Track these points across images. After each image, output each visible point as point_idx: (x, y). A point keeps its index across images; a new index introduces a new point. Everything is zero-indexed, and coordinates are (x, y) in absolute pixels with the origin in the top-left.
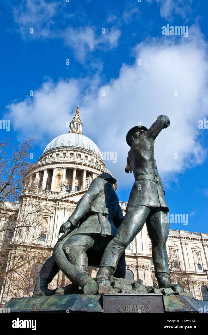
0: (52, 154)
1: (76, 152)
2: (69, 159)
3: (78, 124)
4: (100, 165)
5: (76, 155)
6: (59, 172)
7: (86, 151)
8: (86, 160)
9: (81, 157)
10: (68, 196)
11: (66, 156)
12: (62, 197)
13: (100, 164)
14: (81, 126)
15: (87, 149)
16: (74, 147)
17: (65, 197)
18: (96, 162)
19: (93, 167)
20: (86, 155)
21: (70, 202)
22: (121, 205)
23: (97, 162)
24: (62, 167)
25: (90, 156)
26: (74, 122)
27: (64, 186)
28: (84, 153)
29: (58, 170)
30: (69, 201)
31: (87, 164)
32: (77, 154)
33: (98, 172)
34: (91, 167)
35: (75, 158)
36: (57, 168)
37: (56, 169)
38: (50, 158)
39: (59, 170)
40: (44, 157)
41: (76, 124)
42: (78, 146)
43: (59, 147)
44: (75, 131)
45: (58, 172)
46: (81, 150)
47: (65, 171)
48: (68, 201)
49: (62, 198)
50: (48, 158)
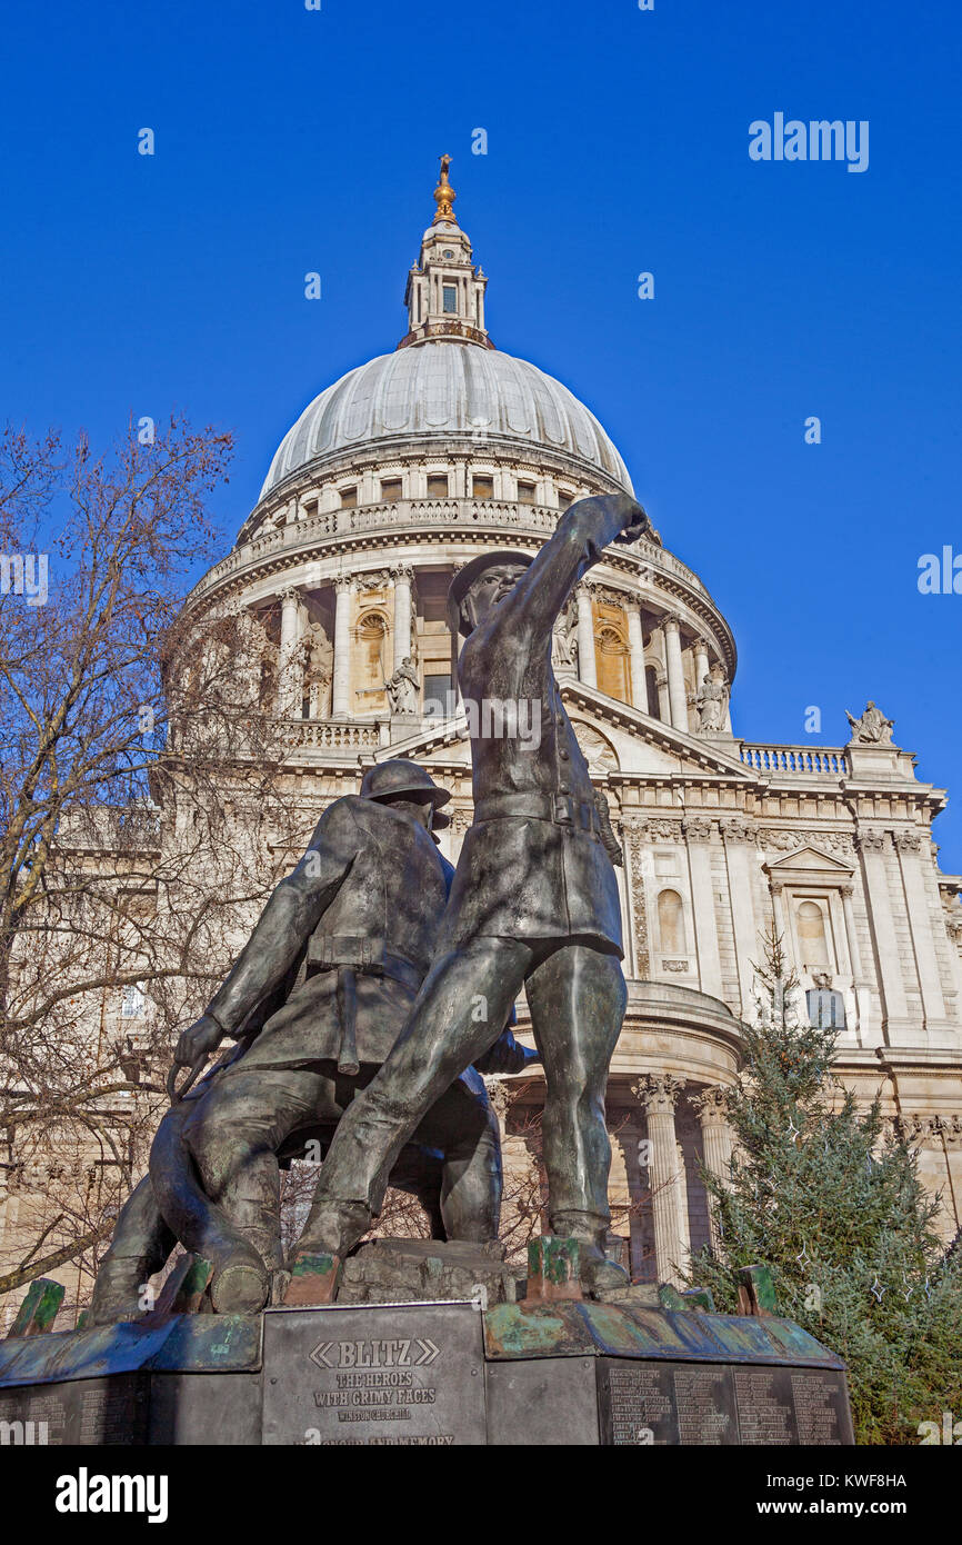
0: (314, 493)
1: (461, 465)
2: (422, 511)
3: (456, 280)
5: (466, 486)
6: (375, 601)
7: (520, 449)
8: (525, 511)
9: (497, 496)
10: (440, 743)
11: (406, 495)
14: (478, 292)
15: (527, 437)
16: (446, 433)
20: (523, 474)
22: (767, 765)
24: (388, 569)
25: (548, 477)
26: (433, 270)
27: (410, 681)
28: (514, 468)
29: (367, 591)
32: (470, 476)
33: (608, 576)
35: (461, 503)
36: (354, 575)
37: (354, 588)
38: (308, 523)
39: (367, 586)
41: (446, 279)
42: (472, 429)
43: (358, 444)
44: (444, 329)
45: (365, 601)
46: (492, 449)
47: (403, 590)
50: (296, 518)
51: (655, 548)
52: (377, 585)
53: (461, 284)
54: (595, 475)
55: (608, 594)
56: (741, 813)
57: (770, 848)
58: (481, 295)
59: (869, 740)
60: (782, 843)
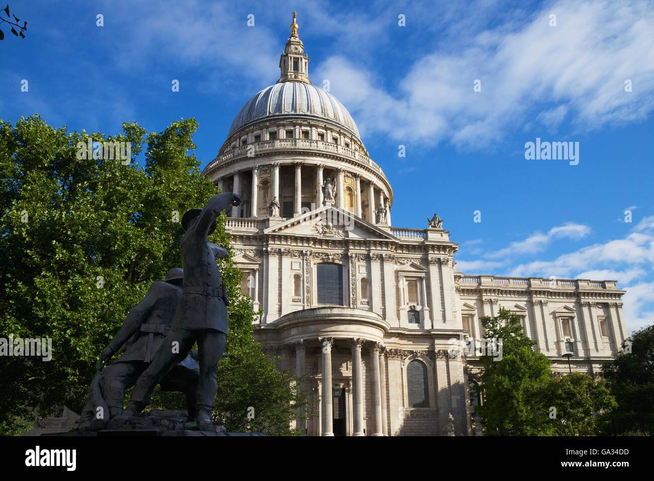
0: (245, 137)
1: (297, 127)
2: (283, 143)
3: (298, 58)
4: (352, 152)
5: (300, 134)
6: (266, 176)
7: (319, 121)
10: (286, 227)
11: (277, 137)
12: (274, 229)
13: (353, 148)
14: (306, 63)
15: (321, 116)
16: (293, 115)
17: (280, 229)
18: (343, 144)
19: (337, 157)
20: (320, 130)
21: (291, 239)
22: (400, 235)
23: (347, 145)
24: (271, 164)
25: (329, 131)
26: (289, 55)
27: (276, 205)
28: (317, 128)
29: (263, 172)
30: (289, 236)
31: (323, 153)
32: (301, 131)
33: (349, 167)
34: (334, 156)
35: (297, 141)
36: (259, 166)
38: (243, 147)
39: (263, 170)
40: (230, 145)
41: (294, 58)
42: (301, 113)
44: (293, 76)
46: (309, 121)
47: (276, 172)
48: (286, 238)
49: (274, 231)
50: (239, 145)
51: (366, 158)
52: (267, 170)
53: (300, 60)
54: (345, 130)
55: (348, 174)
56: (389, 252)
57: (399, 264)
58: (307, 64)
59: (434, 227)
60: (403, 262)
